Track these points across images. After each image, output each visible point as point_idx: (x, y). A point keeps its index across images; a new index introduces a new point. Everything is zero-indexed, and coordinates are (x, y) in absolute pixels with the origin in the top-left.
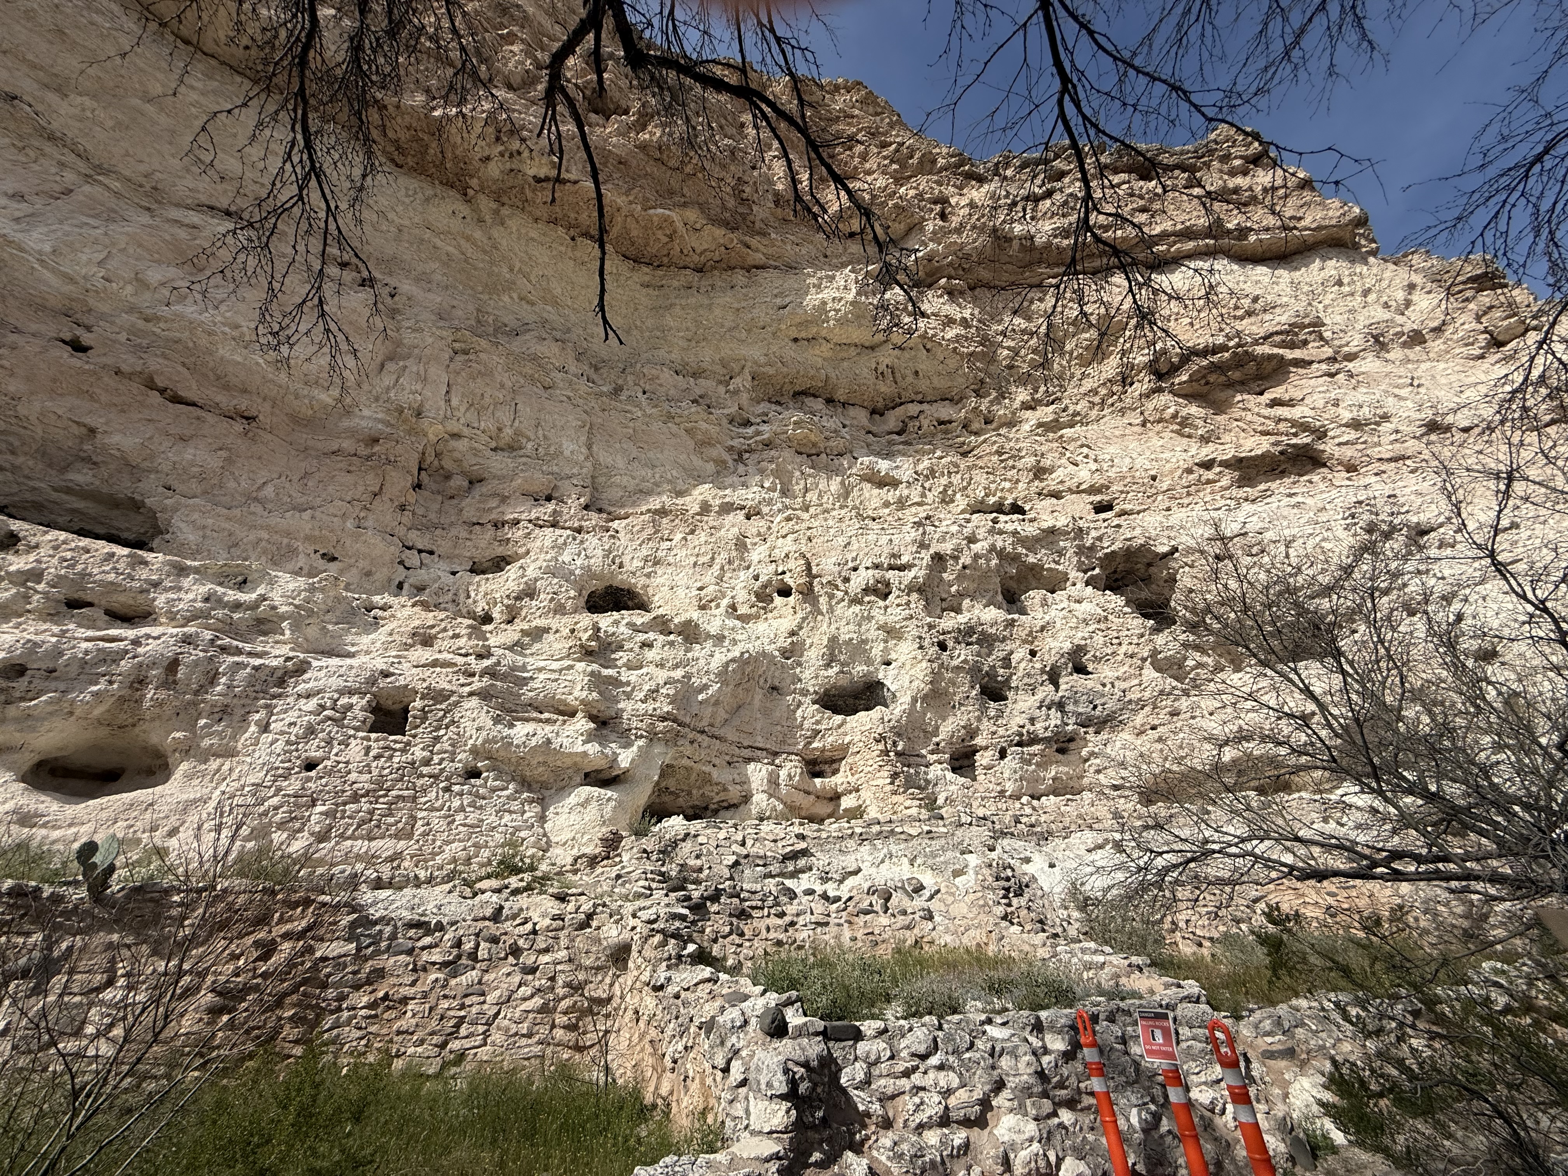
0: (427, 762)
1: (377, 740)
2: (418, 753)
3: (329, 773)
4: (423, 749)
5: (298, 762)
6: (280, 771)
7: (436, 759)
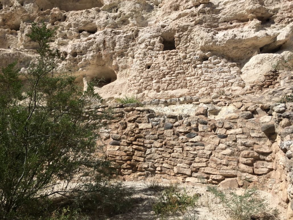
0: (185, 58)
1: (166, 53)
2: (181, 55)
3: (154, 68)
4: (182, 53)
5: (145, 66)
6: (140, 70)
7: (188, 56)
